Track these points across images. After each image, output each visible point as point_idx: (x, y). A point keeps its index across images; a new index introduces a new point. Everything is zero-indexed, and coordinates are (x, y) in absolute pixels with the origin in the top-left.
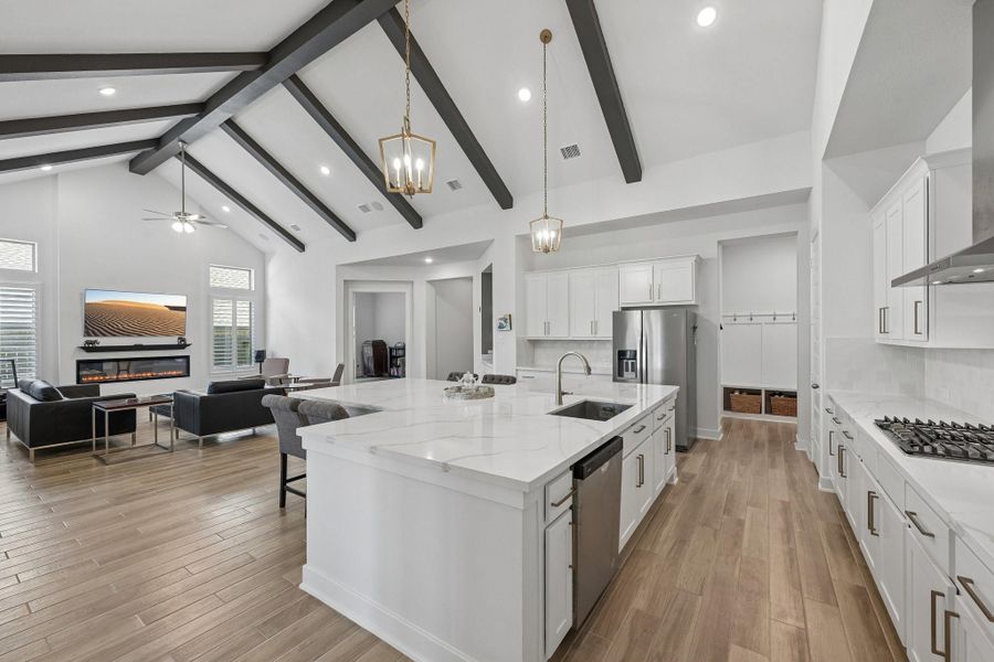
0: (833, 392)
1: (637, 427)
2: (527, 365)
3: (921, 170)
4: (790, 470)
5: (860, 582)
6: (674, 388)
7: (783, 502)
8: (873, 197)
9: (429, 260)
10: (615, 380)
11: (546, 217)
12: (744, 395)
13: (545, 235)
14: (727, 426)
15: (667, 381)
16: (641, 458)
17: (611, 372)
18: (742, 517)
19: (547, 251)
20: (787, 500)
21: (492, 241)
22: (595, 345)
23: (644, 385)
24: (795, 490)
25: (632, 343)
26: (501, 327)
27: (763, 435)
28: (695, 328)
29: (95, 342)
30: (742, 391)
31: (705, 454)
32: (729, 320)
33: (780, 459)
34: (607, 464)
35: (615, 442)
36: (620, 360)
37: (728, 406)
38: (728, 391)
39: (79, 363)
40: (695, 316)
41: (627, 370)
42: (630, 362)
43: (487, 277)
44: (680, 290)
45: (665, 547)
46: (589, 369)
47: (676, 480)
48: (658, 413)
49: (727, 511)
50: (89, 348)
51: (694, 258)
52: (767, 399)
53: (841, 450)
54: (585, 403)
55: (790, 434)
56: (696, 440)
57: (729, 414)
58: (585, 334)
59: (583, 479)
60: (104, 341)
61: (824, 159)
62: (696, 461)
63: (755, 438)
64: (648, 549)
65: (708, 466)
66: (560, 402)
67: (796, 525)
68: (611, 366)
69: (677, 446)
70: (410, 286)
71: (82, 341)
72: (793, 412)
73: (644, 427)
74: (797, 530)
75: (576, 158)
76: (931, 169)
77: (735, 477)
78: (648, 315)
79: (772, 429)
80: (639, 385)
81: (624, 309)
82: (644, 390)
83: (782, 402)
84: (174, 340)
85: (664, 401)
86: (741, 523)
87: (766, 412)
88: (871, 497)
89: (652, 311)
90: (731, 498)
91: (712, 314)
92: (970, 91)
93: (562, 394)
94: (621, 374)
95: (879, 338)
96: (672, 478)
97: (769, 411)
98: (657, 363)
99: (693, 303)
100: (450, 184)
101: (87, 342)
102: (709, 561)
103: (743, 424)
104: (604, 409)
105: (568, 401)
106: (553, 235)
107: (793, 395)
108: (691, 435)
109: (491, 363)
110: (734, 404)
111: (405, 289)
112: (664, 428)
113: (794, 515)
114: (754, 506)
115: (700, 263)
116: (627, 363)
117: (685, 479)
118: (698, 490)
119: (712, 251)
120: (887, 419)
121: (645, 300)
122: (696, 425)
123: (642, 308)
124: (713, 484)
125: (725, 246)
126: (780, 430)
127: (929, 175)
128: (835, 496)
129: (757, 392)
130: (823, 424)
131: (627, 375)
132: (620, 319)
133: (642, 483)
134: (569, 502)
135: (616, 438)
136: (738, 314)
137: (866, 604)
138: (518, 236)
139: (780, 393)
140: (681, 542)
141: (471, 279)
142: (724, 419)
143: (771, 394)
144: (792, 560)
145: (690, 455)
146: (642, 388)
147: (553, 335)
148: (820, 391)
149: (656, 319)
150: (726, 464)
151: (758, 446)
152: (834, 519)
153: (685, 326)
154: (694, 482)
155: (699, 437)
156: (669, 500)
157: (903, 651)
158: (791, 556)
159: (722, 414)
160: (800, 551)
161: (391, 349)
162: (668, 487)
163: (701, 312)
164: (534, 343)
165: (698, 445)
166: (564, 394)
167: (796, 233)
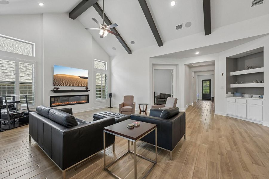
29: (58, 88)
39: (51, 97)
50: (55, 91)
60: (61, 88)
71: (52, 88)
84: (84, 89)
101: (55, 88)
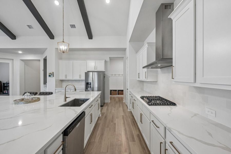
0: (131, 90)
1: (90, 106)
2: (59, 87)
3: (146, 46)
4: (123, 107)
5: (138, 133)
6: (100, 92)
7: (122, 116)
8: (137, 51)
9: (20, 52)
10: (86, 91)
11: (63, 42)
12: (114, 91)
13: (63, 47)
14: (111, 98)
15: (98, 90)
16: (91, 115)
17: (84, 88)
18: (115, 122)
19: (64, 52)
20: (123, 115)
21: (47, 48)
22: (80, 81)
23: (93, 92)
24: (124, 112)
25: (90, 81)
26: (50, 76)
27: (117, 99)
28: (105, 77)
30: (113, 90)
31: (107, 106)
32: (111, 75)
33: (121, 105)
34: (79, 123)
35: (83, 113)
36: (87, 85)
37: (111, 94)
38: (111, 91)
40: (105, 74)
41: (89, 88)
42: (89, 85)
43: (45, 60)
44: (101, 68)
45: (98, 138)
46: (76, 89)
47: (101, 115)
48: (96, 100)
49: (112, 121)
51: (104, 60)
52: (118, 92)
53: (133, 103)
54: (75, 100)
55: (122, 99)
56: (105, 103)
57: (111, 96)
58: (78, 78)
59: (67, 136)
61: (129, 41)
62: (105, 108)
63: (116, 101)
64: (93, 141)
65: (107, 109)
66: (66, 101)
67: (125, 121)
68: (85, 87)
69: (101, 106)
70: (12, 61)
72: (122, 94)
73: (92, 105)
74: (126, 122)
75: (74, 29)
76: (148, 46)
77: (113, 111)
78: (94, 74)
79: (119, 98)
80: (92, 92)
81: (88, 72)
82: (93, 93)
83: (121, 92)
85: (98, 96)
86: (115, 124)
87: (118, 95)
88: (141, 115)
89: (95, 73)
90: (113, 117)
91: (108, 74)
92: (155, 28)
93: (66, 98)
94: (87, 89)
95: (138, 79)
96: (100, 115)
97: (118, 94)
98: (96, 85)
99: (104, 71)
100: (28, 26)
102: (109, 139)
103: (114, 98)
104: (81, 101)
105: (68, 100)
106: (66, 48)
107: (122, 91)
108: (104, 102)
109: (46, 87)
110: (112, 94)
111: (10, 62)
112: (98, 103)
113: (125, 118)
114: (117, 118)
115: (106, 62)
116: (89, 86)
117: (102, 114)
118: (106, 117)
119: (108, 59)
120: (142, 96)
121: (93, 70)
122: (105, 100)
123: (92, 72)
124: (109, 114)
125: (111, 59)
126: (120, 98)
127: (147, 46)
128: (131, 112)
129: (116, 91)
130: (129, 97)
131: (89, 89)
132: (87, 74)
133: (91, 122)
134: (62, 147)
135: (83, 112)
136: (113, 74)
137: (140, 138)
138: (55, 48)
139: (120, 90)
140: (102, 134)
141: (39, 60)
142: (110, 97)
143: (119, 91)
144: (126, 132)
145: (103, 107)
146: (92, 93)
147: (68, 78)
148: (128, 90)
149: (96, 74)
150: (111, 108)
151: (117, 102)
152: (132, 118)
153: (102, 76)
154: (105, 114)
155: (106, 102)
156: (99, 122)
157: (149, 151)
158: (125, 130)
159: (110, 96)
160: (127, 128)
161: (4, 84)
162: (99, 118)
163: (106, 73)
164: (62, 81)
165: (105, 104)
166: (67, 98)
167: (123, 57)
